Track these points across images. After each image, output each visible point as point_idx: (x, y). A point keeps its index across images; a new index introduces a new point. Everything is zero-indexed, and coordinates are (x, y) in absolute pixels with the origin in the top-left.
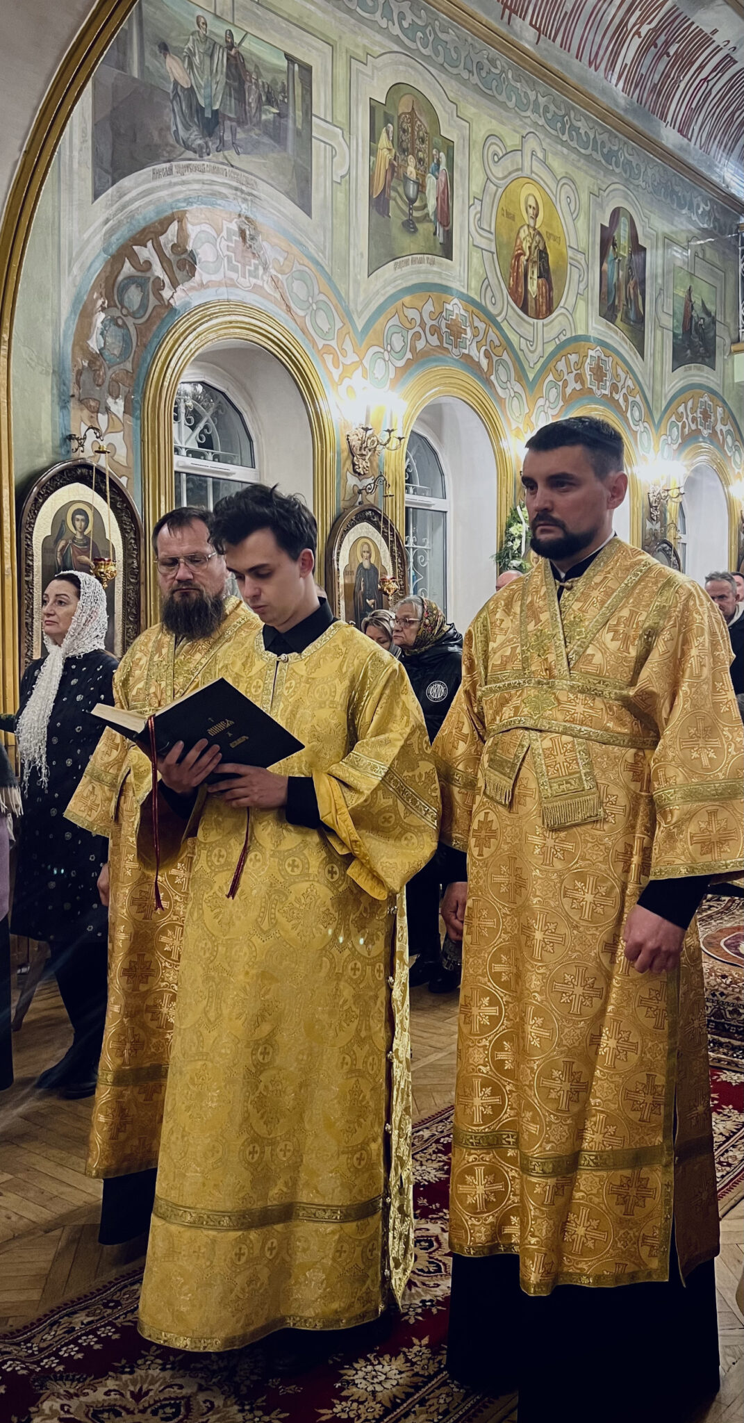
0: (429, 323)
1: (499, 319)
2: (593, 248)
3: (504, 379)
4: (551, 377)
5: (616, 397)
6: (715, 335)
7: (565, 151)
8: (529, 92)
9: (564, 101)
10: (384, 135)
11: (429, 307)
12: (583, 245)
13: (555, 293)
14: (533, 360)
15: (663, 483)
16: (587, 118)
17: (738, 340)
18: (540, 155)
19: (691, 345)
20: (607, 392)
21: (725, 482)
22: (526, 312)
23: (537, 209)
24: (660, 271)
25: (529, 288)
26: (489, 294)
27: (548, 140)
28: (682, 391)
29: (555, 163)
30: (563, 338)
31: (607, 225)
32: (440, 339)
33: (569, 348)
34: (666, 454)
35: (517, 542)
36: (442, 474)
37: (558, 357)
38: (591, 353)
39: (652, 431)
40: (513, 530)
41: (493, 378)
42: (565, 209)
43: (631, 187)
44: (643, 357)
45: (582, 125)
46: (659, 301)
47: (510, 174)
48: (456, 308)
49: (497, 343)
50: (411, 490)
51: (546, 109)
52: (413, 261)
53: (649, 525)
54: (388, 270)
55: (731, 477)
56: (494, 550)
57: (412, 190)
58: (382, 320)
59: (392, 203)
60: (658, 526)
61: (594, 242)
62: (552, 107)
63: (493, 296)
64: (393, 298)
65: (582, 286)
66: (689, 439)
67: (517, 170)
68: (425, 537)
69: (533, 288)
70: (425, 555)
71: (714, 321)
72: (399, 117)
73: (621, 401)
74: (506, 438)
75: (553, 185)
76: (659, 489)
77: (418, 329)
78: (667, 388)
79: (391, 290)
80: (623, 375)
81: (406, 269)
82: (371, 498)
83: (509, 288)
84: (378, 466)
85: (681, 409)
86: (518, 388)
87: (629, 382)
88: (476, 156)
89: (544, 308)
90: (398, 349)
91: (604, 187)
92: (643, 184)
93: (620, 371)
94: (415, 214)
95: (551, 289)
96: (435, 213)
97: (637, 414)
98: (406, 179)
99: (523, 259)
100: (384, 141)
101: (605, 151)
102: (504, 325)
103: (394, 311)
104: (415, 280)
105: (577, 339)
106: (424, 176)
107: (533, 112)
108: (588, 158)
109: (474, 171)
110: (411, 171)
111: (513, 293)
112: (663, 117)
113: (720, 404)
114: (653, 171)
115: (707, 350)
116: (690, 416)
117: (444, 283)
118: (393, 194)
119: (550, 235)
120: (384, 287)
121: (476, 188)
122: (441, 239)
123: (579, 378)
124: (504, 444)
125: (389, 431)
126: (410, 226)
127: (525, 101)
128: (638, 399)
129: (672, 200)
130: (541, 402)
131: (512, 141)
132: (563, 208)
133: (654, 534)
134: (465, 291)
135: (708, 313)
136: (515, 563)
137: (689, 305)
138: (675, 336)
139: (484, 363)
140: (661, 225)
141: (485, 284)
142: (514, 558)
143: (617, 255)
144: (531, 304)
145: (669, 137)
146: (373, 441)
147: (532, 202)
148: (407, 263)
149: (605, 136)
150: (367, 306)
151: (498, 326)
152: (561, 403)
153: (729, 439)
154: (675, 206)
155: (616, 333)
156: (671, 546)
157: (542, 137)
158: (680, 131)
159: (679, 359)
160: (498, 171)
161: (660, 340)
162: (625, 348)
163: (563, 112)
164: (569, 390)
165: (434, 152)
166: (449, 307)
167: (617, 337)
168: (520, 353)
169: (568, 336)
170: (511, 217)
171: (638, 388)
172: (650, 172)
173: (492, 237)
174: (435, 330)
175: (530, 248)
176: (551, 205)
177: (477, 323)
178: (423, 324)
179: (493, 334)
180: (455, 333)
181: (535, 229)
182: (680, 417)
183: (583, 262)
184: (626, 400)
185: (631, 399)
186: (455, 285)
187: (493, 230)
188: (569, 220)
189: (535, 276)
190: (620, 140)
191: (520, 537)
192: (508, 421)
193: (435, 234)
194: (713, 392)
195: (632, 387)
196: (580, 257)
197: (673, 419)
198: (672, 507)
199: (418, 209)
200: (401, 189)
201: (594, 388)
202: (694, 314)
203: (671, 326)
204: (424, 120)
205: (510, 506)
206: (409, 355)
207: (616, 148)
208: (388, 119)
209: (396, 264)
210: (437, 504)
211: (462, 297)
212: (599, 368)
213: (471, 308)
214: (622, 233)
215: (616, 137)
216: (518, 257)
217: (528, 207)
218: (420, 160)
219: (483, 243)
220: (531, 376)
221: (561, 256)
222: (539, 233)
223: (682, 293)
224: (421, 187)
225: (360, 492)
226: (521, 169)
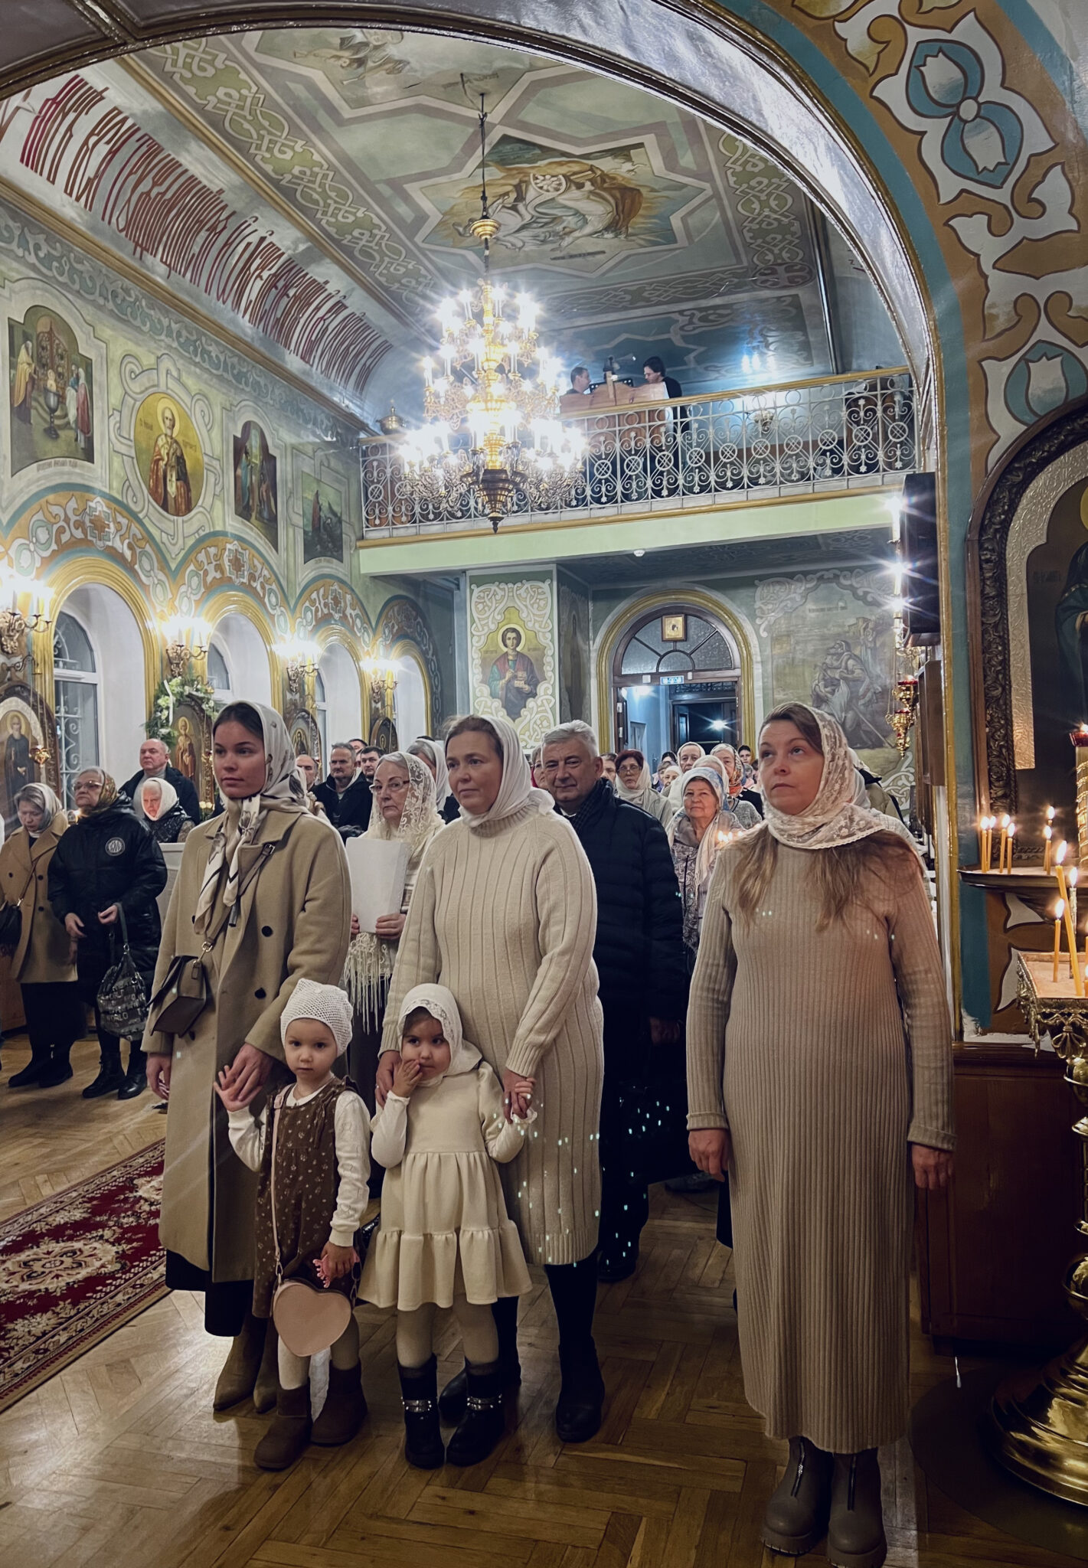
0: (73, 518)
1: (141, 516)
2: (227, 455)
3: (148, 568)
4: (192, 567)
5: (254, 585)
6: (341, 534)
7: (198, 370)
8: (162, 319)
9: (197, 329)
10: (23, 351)
11: (73, 504)
12: (217, 452)
13: (193, 494)
14: (175, 553)
15: (300, 659)
16: (218, 344)
17: (362, 538)
18: (175, 374)
19: (320, 541)
20: (245, 580)
21: (356, 659)
22: (166, 510)
23: (173, 420)
24: (289, 477)
25: (169, 489)
26: (130, 493)
27: (181, 361)
28: (314, 580)
29: (190, 382)
30: (202, 533)
31: (239, 435)
32: (85, 532)
33: (207, 543)
34: (301, 635)
35: (165, 712)
36: (91, 650)
37: (197, 550)
38: (229, 546)
39: (288, 615)
40: (161, 702)
41: (137, 567)
42: (200, 421)
43: (260, 404)
44: (277, 550)
45: (213, 350)
46: (290, 503)
47: (147, 389)
48: (99, 505)
49: (140, 536)
50: (61, 664)
51: (179, 334)
52: (56, 464)
53: (289, 696)
54: (31, 471)
55: (361, 653)
56: (143, 719)
57: (53, 401)
58: (26, 515)
59: (33, 412)
60: (297, 696)
61: (228, 451)
62: (184, 333)
63: (134, 495)
64: (37, 496)
65: (218, 489)
66: (322, 621)
67: (153, 386)
68: (76, 706)
69: (172, 489)
70: (77, 724)
71: (340, 521)
72: (38, 336)
73: (259, 588)
74: (151, 620)
75: (187, 400)
76: (297, 665)
77: (62, 523)
78: (300, 577)
79: (34, 489)
80: (259, 566)
81: (49, 471)
82: (20, 675)
83: (149, 489)
84: (27, 646)
85: (314, 596)
86: (161, 576)
87: (265, 572)
88: (114, 373)
89: (183, 507)
90: (43, 541)
91: (235, 403)
92: (271, 402)
93: (256, 562)
94: (57, 422)
95: (189, 490)
96: (76, 421)
97: (273, 600)
98: (46, 391)
99: (162, 464)
100: (23, 356)
101: (235, 372)
102: (146, 521)
103: (38, 507)
104: (58, 480)
105: (215, 534)
106: (64, 389)
107: (167, 336)
108: (217, 376)
109: (112, 387)
110: (51, 384)
111: (153, 493)
112: (287, 345)
113: (349, 591)
114: (279, 391)
115: (335, 546)
116: (322, 602)
117: (86, 483)
118: (34, 404)
119: (186, 444)
120: (28, 486)
121: (115, 400)
122: (82, 445)
123: (219, 568)
124: (149, 624)
125: (37, 617)
126: (52, 432)
127: (159, 327)
128: (274, 587)
129: (298, 417)
130: (183, 589)
131: (148, 360)
132: (198, 422)
133: (294, 703)
134: (107, 490)
135: (335, 514)
136: (164, 731)
137: (317, 507)
138: (305, 533)
139: (128, 554)
140: (289, 438)
141: (126, 485)
142: (162, 726)
143: (249, 463)
144: (171, 503)
145: (293, 362)
146: (20, 624)
147: (168, 414)
148: (50, 465)
149: (235, 360)
150: (11, 501)
151: (140, 522)
152: (203, 590)
153: (358, 622)
154: (301, 421)
155: (252, 529)
156: (308, 713)
157: (176, 358)
158: (303, 358)
159: (310, 554)
160: (135, 387)
161: (292, 534)
162: (262, 543)
163: (195, 338)
164: (209, 579)
165: (73, 367)
166: (92, 504)
167: (252, 533)
168: (161, 545)
169: (207, 531)
170: (150, 427)
171: (273, 577)
172: (277, 392)
173: (132, 444)
174: (79, 525)
175: (168, 454)
176: (186, 417)
177: (120, 519)
178: (67, 520)
179: (135, 529)
180: (99, 526)
181: (172, 438)
182: (313, 602)
183: (218, 467)
184: (263, 587)
185: (267, 587)
186: (97, 485)
187: (132, 438)
188: (204, 431)
189: (174, 479)
190: (248, 363)
191: (168, 708)
192: (154, 608)
193: (76, 440)
194: (341, 582)
195: (268, 576)
196: (215, 463)
197: (307, 604)
198: (310, 680)
199: (59, 417)
200: (41, 399)
201: (233, 577)
202: (322, 514)
203: (301, 524)
204: (61, 339)
205: (158, 679)
206: (54, 547)
207: (245, 370)
208: (26, 337)
209: (39, 466)
210: (87, 677)
211: (104, 495)
212: (237, 560)
213: (114, 506)
214: (253, 443)
215: (244, 360)
216: (157, 462)
217: (164, 419)
218: (60, 375)
219: (123, 449)
220: (173, 566)
221: (197, 462)
222: (176, 442)
223: (310, 496)
224: (61, 398)
225: (9, 669)
226: (157, 386)
